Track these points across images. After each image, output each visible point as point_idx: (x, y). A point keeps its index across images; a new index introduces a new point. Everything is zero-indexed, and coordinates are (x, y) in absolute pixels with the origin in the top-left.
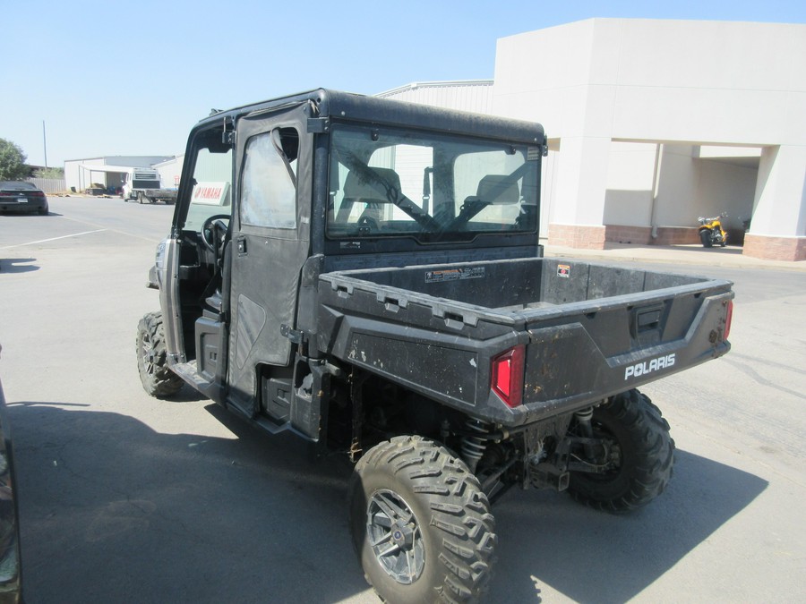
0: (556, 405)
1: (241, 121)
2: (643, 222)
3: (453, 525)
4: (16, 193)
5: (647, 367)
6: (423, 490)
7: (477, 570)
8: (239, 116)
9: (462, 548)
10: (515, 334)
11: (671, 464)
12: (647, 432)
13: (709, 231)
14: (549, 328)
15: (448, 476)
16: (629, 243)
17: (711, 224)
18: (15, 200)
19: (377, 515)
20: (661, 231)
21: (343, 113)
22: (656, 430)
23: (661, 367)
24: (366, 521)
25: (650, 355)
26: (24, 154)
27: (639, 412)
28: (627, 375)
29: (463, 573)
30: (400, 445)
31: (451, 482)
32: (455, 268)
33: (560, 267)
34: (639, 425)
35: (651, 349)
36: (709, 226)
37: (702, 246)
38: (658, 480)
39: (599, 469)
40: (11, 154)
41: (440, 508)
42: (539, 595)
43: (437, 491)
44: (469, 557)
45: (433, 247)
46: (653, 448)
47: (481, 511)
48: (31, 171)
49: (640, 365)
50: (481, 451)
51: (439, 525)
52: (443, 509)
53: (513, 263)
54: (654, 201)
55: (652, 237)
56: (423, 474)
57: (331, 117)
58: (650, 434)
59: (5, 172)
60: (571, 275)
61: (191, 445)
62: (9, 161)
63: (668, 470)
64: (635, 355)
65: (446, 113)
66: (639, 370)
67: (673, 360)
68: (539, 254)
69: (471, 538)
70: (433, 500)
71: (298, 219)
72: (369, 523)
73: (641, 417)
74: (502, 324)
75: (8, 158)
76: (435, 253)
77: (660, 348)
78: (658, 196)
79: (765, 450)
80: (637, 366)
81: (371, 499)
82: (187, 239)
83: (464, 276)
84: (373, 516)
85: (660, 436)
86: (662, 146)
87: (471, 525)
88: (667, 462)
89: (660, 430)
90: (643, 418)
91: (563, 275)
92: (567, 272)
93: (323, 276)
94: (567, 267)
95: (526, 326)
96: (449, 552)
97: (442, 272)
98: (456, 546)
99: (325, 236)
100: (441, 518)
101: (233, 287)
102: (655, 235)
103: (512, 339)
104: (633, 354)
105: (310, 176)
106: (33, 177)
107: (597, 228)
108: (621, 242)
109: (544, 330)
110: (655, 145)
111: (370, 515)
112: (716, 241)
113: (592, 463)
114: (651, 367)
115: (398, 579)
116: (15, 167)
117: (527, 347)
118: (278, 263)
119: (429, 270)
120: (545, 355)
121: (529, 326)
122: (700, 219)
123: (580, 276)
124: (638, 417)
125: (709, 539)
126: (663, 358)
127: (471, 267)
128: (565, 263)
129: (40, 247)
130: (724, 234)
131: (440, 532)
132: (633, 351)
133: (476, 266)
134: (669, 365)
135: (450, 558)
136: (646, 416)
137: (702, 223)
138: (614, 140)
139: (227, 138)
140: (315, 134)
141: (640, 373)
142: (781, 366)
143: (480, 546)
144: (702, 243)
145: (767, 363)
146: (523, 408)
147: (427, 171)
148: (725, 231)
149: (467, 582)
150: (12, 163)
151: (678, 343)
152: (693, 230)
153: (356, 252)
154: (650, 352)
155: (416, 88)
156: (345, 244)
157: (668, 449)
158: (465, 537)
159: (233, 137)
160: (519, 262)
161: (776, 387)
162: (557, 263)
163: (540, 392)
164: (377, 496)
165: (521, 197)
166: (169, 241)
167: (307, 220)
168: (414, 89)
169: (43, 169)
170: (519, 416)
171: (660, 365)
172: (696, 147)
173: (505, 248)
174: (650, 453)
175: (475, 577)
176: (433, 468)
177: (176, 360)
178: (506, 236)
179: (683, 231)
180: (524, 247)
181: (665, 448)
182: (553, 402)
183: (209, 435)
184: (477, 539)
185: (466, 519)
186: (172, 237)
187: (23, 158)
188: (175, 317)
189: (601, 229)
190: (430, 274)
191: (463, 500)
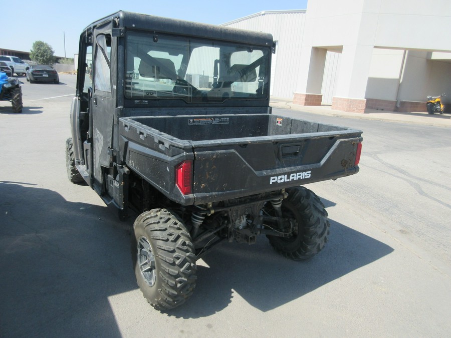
0: (216, 195)
1: (95, 30)
2: (392, 97)
3: (167, 257)
4: (42, 71)
5: (288, 178)
6: (155, 238)
7: (180, 282)
8: (94, 27)
9: (170, 270)
10: (185, 153)
11: (325, 234)
12: (311, 216)
13: (433, 104)
14: (210, 152)
15: (170, 231)
16: (382, 110)
17: (435, 100)
18: (41, 75)
19: (143, 250)
20: (403, 103)
21: (134, 25)
22: (317, 215)
23: (299, 178)
24: (137, 252)
25: (290, 171)
26: (53, 50)
27: (309, 204)
28: (271, 182)
29: (171, 283)
30: (152, 213)
31: (171, 235)
32: (208, 117)
33: (278, 119)
34: (307, 212)
35: (292, 167)
36: (433, 102)
37: (427, 113)
38: (316, 243)
39: (286, 235)
40: (46, 50)
41: (161, 248)
42: (231, 299)
43: (161, 238)
44: (175, 274)
45: (196, 105)
46: (312, 225)
47: (187, 251)
48: (57, 60)
49: (283, 177)
50: (202, 220)
51: (160, 257)
52: (163, 248)
53: (248, 116)
54: (400, 85)
55: (397, 107)
56: (156, 229)
57: (126, 27)
58: (312, 217)
59: (43, 60)
60: (283, 124)
61: (81, 208)
62: (45, 54)
63: (323, 238)
64: (278, 171)
65: (204, 26)
66: (281, 179)
67: (310, 175)
68: (268, 112)
69: (178, 265)
70: (160, 243)
71: (112, 87)
72: (139, 254)
73: (309, 207)
74: (179, 148)
75: (45, 52)
76: (198, 108)
77: (299, 167)
78: (402, 82)
79: (402, 231)
80: (279, 177)
81: (139, 241)
82: (84, 97)
83: (214, 122)
84: (141, 250)
85: (318, 219)
86: (407, 51)
87: (178, 258)
88: (322, 234)
89: (320, 215)
90: (310, 208)
91: (279, 124)
92: (281, 123)
93: (121, 119)
94: (281, 120)
95: (193, 149)
96: (164, 271)
97: (200, 119)
98: (167, 268)
99: (124, 96)
100: (161, 253)
101: (94, 124)
102: (398, 106)
103: (183, 156)
104: (277, 170)
105: (116, 62)
106: (59, 63)
107: (361, 100)
108: (377, 109)
109: (205, 152)
110: (403, 51)
111: (139, 249)
112: (436, 110)
113: (281, 231)
114: (291, 178)
115: (148, 283)
116: (48, 57)
117: (194, 161)
118: (107, 111)
119: (191, 118)
120: (207, 167)
121: (195, 150)
122: (429, 97)
123: (287, 125)
124: (306, 207)
125: (342, 278)
126: (301, 173)
127: (220, 118)
128: (280, 117)
129: (48, 101)
130: (442, 106)
131: (160, 261)
132: (279, 168)
133: (223, 117)
134: (306, 177)
135: (165, 274)
136: (312, 207)
137: (429, 99)
138: (375, 47)
139: (88, 41)
140: (117, 37)
141: (282, 181)
142: (439, 185)
143: (182, 270)
144: (428, 111)
145: (431, 183)
146: (191, 196)
147: (216, 62)
148: (443, 105)
149: (174, 287)
150: (47, 55)
151: (314, 166)
152: (424, 103)
153: (145, 106)
154: (291, 169)
155: (264, 14)
156: (138, 101)
157: (323, 226)
158: (174, 264)
159: (91, 39)
160: (253, 116)
161: (429, 197)
162: (276, 117)
163: (204, 187)
164: (141, 240)
165: (258, 78)
166: (75, 98)
167: (115, 87)
168: (263, 15)
169: (63, 58)
170: (188, 200)
171: (298, 177)
172: (429, 53)
173: (245, 108)
174: (311, 228)
175: (179, 285)
176: (163, 226)
177: (79, 163)
178: (247, 100)
179: (417, 103)
180: (259, 108)
181: (321, 225)
182: (214, 193)
183: (93, 204)
184: (181, 265)
185: (175, 255)
186: (76, 96)
187: (52, 52)
188: (78, 140)
189: (364, 101)
190: (191, 120)
191: (176, 245)
